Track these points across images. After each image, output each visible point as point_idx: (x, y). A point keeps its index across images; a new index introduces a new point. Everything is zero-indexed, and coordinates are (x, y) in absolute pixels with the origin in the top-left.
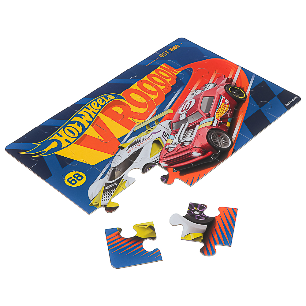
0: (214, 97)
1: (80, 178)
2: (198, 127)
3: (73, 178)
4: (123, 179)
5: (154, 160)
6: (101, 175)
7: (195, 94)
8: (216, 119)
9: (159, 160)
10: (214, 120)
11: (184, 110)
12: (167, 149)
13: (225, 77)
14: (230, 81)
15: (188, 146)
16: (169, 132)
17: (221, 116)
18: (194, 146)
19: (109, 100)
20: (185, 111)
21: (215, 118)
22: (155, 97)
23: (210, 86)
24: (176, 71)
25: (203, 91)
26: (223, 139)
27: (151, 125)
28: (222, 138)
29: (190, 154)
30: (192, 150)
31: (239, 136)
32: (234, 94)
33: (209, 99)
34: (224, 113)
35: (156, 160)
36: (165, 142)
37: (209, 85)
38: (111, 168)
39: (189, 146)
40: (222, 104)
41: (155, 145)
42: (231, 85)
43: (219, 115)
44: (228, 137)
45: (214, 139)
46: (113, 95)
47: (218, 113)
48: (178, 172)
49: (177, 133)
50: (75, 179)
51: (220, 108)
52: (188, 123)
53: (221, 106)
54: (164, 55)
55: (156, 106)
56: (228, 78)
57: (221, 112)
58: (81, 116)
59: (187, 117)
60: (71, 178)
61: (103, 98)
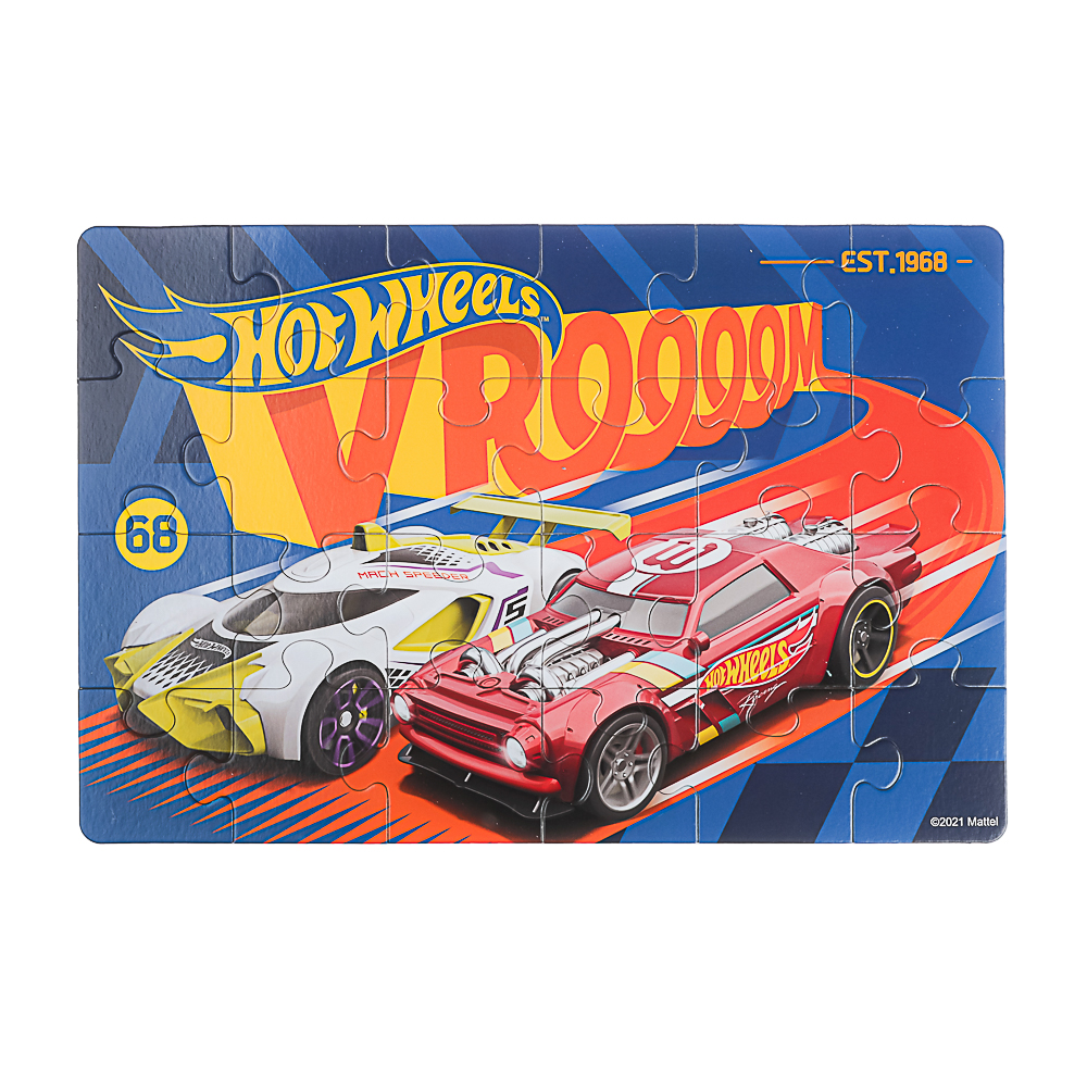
0: (791, 589)
1: (165, 541)
2: (623, 662)
3: (149, 527)
4: (260, 655)
5: (396, 667)
6: (225, 583)
7: (759, 526)
8: (701, 680)
9: (406, 678)
10: (692, 679)
11: (659, 562)
12: (466, 661)
13: (910, 544)
14: (905, 573)
15: (528, 703)
16: (535, 604)
17: (728, 682)
18: (539, 720)
19: (514, 308)
20: (657, 569)
21: (702, 674)
22: (646, 427)
23: (831, 539)
24: (814, 376)
25: (787, 539)
26: (637, 768)
27: (520, 530)
28: (637, 762)
29: (501, 736)
30: (521, 727)
31: (686, 799)
32: (857, 636)
33: (771, 587)
34: (749, 681)
35: (398, 672)
36: (487, 630)
37: (835, 528)
38: (267, 586)
39: (529, 706)
40: (778, 642)
41: (456, 612)
42: (891, 591)
43: (726, 674)
44: (655, 779)
45: (613, 750)
46: (543, 301)
47: (734, 664)
48: (407, 770)
49: (550, 628)
50: (151, 533)
51: (757, 652)
52: (615, 620)
53: (768, 645)
54: (859, 264)
55: (607, 468)
56: (913, 557)
57: (745, 668)
58: (380, 298)
59: (637, 597)
60: (145, 520)
61: (507, 282)
